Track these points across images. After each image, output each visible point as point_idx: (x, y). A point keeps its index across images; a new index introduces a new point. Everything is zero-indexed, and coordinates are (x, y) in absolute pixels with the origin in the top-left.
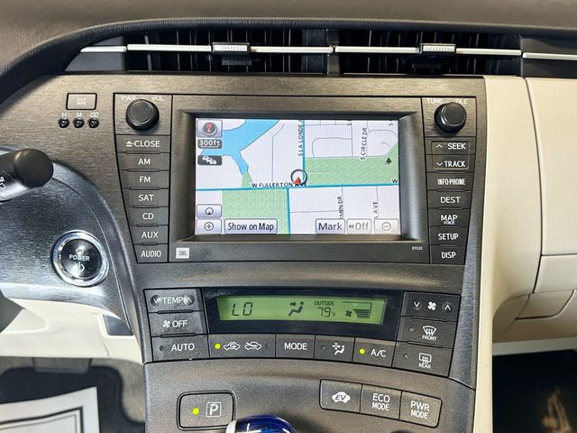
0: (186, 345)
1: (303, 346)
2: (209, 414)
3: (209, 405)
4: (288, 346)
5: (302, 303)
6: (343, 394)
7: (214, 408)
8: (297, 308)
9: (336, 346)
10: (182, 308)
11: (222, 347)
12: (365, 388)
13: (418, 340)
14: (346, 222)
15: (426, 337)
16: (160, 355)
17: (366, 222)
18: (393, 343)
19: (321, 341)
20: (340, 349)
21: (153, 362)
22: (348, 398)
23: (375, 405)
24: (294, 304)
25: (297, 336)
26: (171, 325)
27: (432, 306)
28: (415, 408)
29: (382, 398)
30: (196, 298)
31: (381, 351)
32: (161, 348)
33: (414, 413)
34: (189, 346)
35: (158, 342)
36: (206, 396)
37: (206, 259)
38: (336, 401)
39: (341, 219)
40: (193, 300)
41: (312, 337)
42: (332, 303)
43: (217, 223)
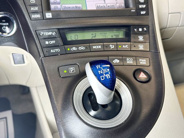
0: (56, 50)
1: (100, 47)
2: (70, 72)
3: (70, 69)
4: (94, 47)
5: (95, 34)
6: (117, 60)
7: (72, 69)
8: (94, 36)
9: (111, 46)
10: (52, 37)
11: (70, 49)
12: (124, 57)
13: (138, 41)
14: (106, 5)
15: (140, 40)
16: (47, 54)
17: (113, 4)
18: (130, 43)
19: (105, 45)
20: (112, 47)
21: (45, 57)
22: (118, 61)
23: (128, 62)
24: (93, 34)
25: (97, 44)
26: (49, 43)
27: (140, 30)
28: (141, 61)
29: (130, 60)
30: (57, 32)
31: (126, 46)
32: (47, 51)
33: (141, 63)
34: (58, 50)
35: (45, 50)
36: (68, 66)
37: (59, 18)
38: (115, 62)
39: (105, 3)
40: (56, 33)
41: (102, 44)
42: (106, 33)
43: (59, 6)
